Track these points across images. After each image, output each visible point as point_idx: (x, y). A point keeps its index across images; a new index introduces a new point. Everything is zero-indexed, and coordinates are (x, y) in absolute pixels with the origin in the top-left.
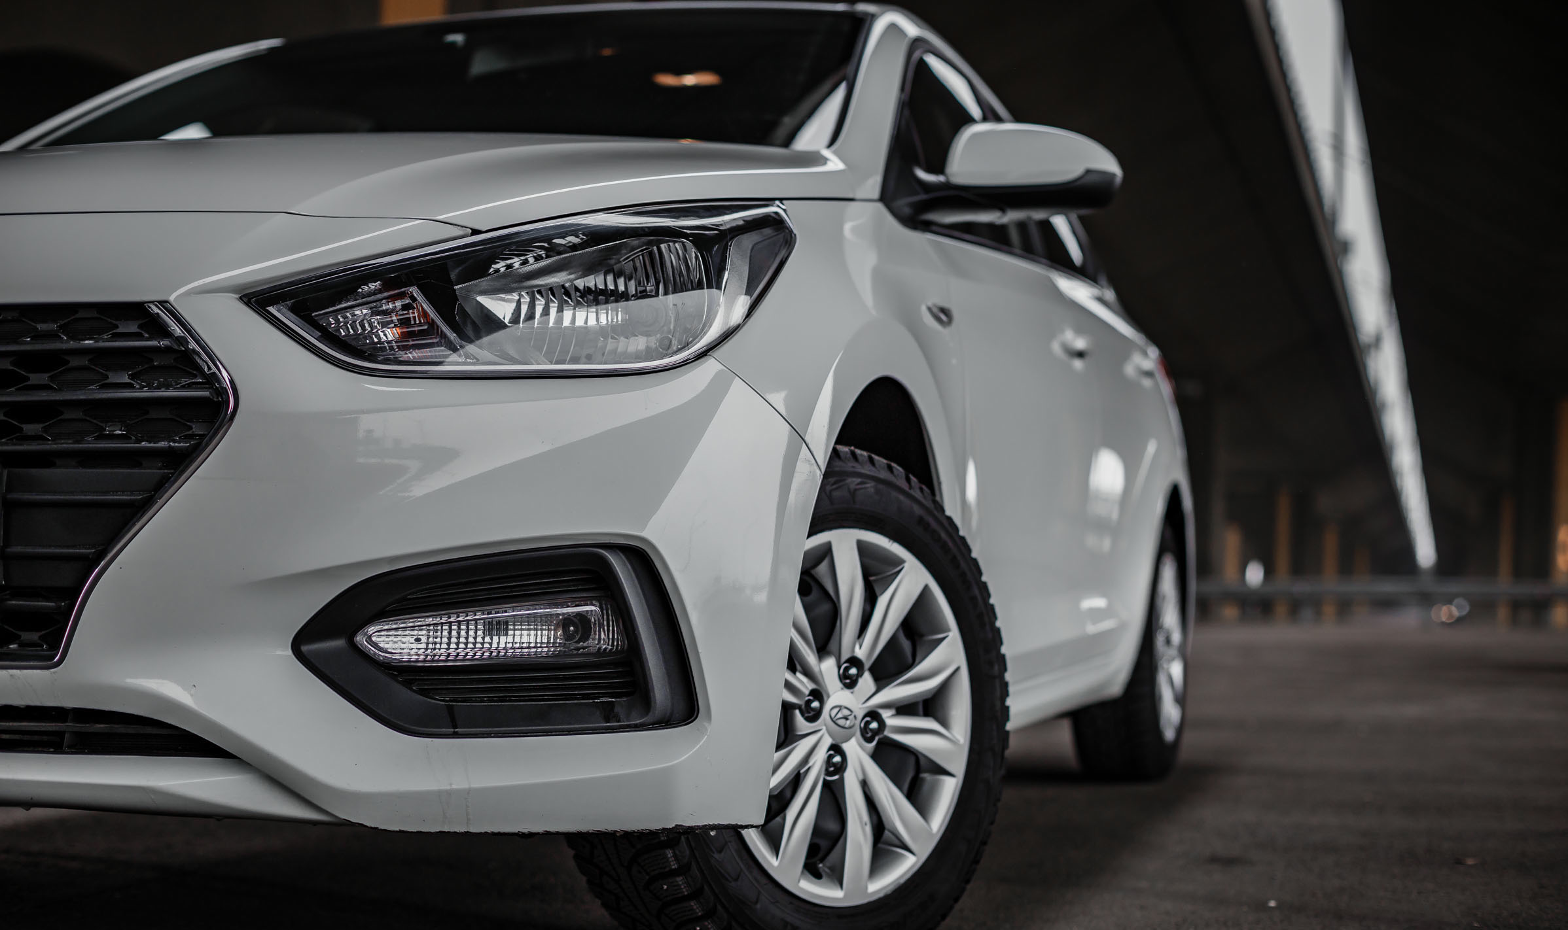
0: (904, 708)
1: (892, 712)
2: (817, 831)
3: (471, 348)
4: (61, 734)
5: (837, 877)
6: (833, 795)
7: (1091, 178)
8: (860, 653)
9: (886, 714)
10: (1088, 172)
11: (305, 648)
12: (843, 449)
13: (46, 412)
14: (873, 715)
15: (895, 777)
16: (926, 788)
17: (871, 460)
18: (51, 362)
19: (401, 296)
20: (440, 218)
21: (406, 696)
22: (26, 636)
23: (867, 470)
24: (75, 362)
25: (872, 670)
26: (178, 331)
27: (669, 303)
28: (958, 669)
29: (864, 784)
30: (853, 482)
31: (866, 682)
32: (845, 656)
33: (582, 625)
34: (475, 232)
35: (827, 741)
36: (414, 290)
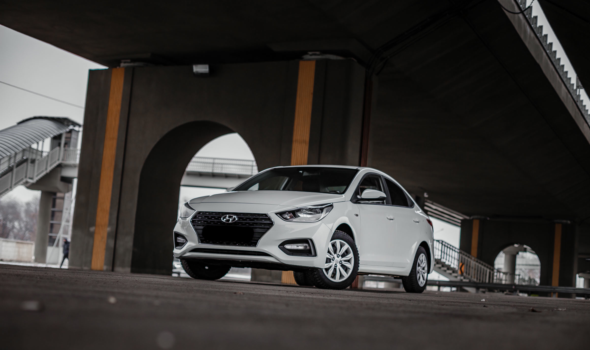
0: (345, 261)
1: (343, 261)
2: (333, 273)
3: (296, 219)
4: (256, 254)
5: (335, 279)
6: (335, 269)
7: (381, 197)
8: (339, 254)
9: (342, 261)
10: (380, 197)
11: (279, 247)
12: (337, 231)
13: (256, 224)
14: (341, 261)
15: (343, 268)
16: (348, 271)
17: (342, 232)
18: (257, 219)
19: (290, 214)
20: (294, 206)
21: (288, 252)
22: (253, 244)
23: (342, 233)
24: (259, 219)
25: (341, 256)
26: (269, 216)
27: (318, 215)
28: (352, 257)
29: (339, 269)
30: (339, 235)
31: (340, 257)
32: (337, 254)
33: (306, 246)
34: (297, 208)
35: (335, 263)
36: (291, 213)
